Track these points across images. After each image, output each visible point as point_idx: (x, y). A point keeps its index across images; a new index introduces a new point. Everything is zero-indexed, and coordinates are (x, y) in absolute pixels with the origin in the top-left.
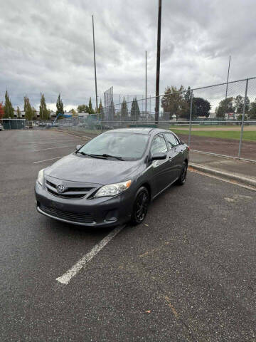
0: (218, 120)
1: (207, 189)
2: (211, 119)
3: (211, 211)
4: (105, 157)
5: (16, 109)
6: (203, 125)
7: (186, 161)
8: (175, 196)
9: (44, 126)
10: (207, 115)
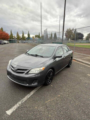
0: (86, 41)
1: (80, 69)
2: (84, 41)
3: (81, 80)
4: (36, 56)
5: (14, 36)
6: (80, 43)
7: (72, 57)
8: (66, 72)
9: (23, 42)
10: (82, 39)
